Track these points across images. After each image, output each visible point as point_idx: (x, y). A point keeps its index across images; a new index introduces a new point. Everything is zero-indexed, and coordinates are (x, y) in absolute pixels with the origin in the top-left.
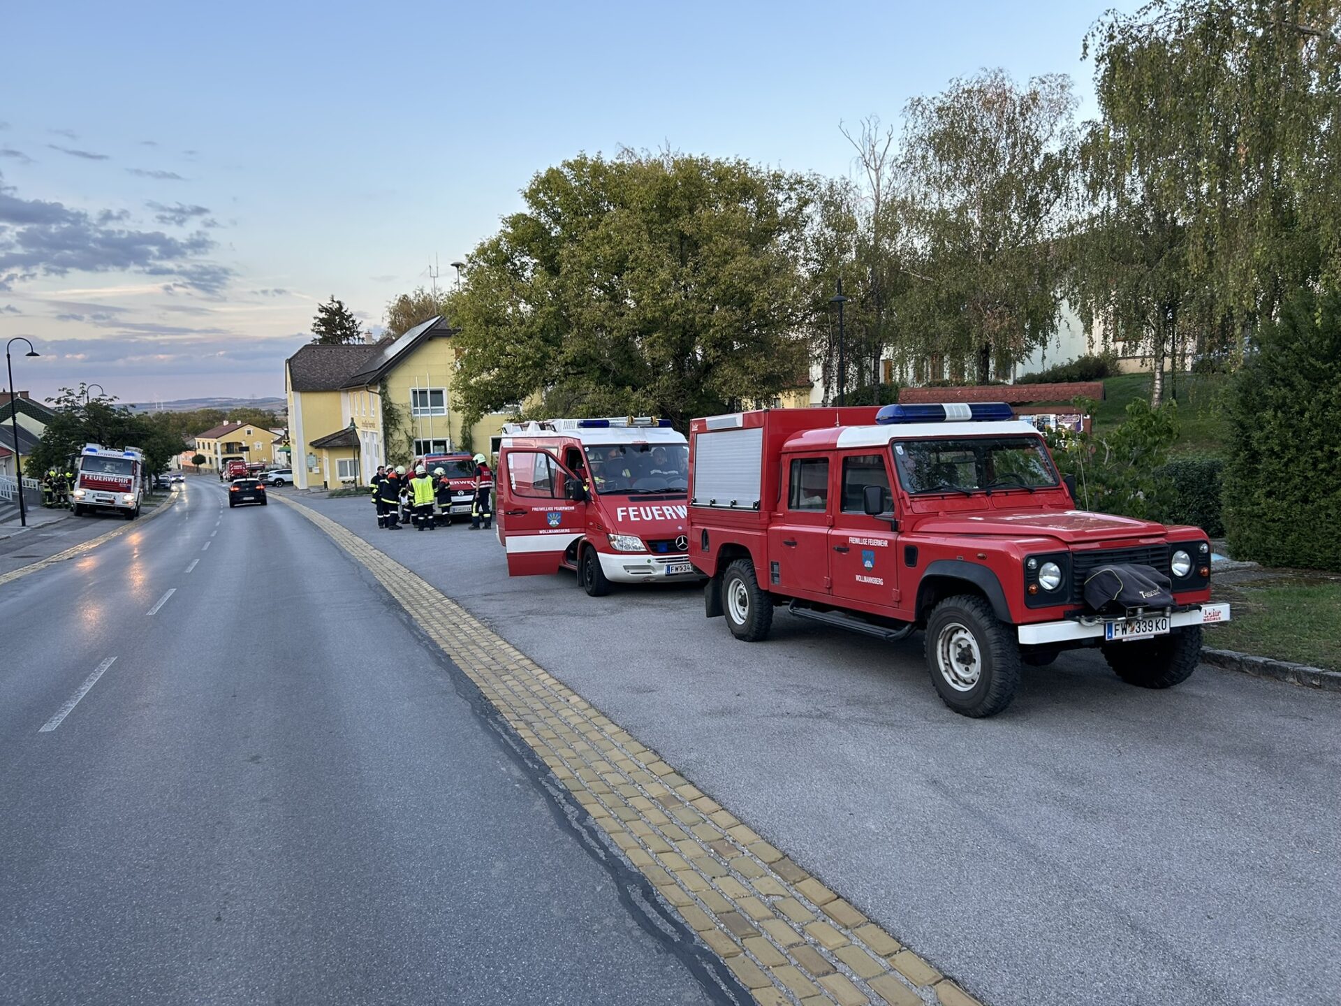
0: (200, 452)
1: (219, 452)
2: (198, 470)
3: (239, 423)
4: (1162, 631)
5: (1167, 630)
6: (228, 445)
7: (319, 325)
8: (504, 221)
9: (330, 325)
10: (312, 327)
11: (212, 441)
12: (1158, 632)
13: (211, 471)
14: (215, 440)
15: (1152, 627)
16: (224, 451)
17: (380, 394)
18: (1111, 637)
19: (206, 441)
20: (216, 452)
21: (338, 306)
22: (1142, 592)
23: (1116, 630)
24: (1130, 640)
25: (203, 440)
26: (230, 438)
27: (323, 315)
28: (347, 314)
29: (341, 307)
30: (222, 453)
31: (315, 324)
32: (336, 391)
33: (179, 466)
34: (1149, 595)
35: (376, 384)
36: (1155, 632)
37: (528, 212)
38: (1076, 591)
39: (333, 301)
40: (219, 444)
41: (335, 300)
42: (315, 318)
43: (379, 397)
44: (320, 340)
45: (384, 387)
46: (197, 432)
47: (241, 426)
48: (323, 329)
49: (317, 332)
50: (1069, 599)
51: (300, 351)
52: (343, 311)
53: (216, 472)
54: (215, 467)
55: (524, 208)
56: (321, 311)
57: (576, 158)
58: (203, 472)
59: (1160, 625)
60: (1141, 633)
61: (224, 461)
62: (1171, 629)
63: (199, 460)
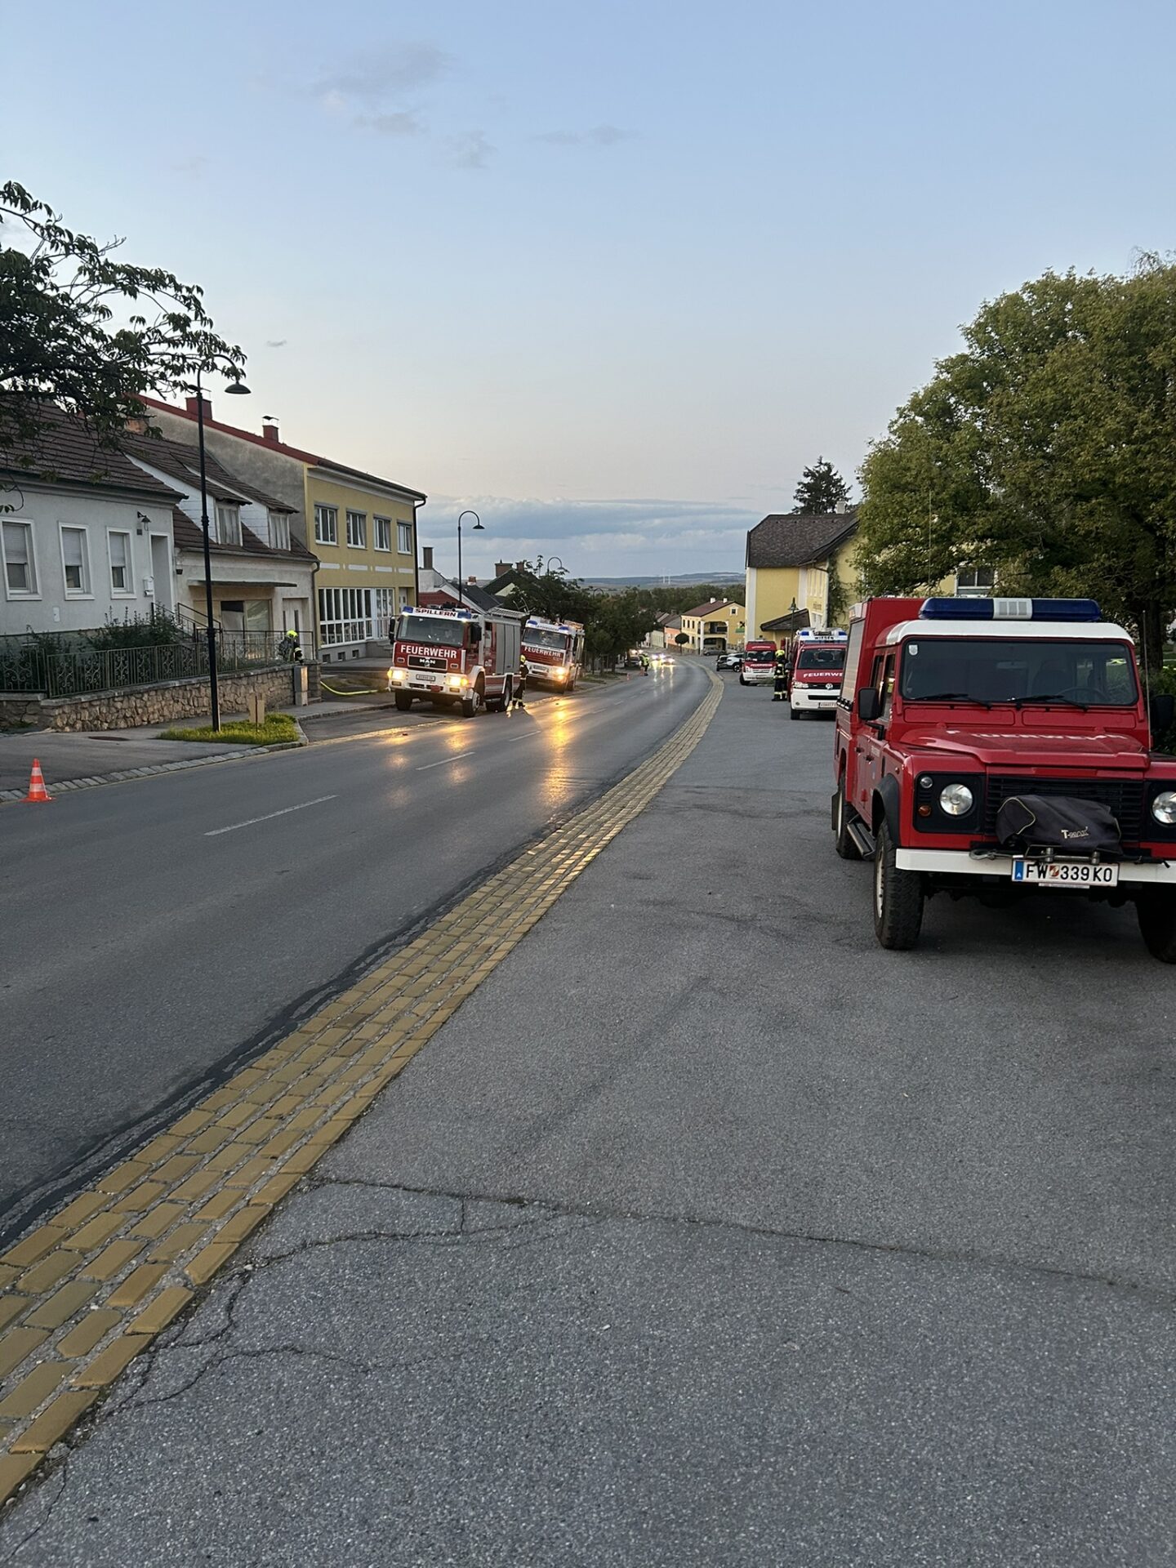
0: (684, 631)
1: (702, 632)
2: (681, 650)
3: (725, 600)
4: (1103, 883)
5: (1113, 883)
6: (712, 624)
7: (803, 492)
8: (938, 365)
9: (815, 490)
10: (795, 494)
11: (697, 619)
12: (1097, 882)
13: (693, 651)
14: (699, 619)
15: (1087, 875)
16: (708, 630)
17: (828, 571)
18: (1021, 878)
19: (691, 619)
20: (699, 633)
21: (826, 468)
22: (1064, 831)
23: (1028, 871)
24: (1050, 885)
25: (689, 618)
26: (713, 617)
27: (807, 480)
28: (835, 478)
29: (830, 470)
30: (705, 633)
31: (798, 491)
32: (794, 567)
33: (665, 644)
34: (1074, 835)
35: (825, 560)
36: (1091, 881)
37: (967, 352)
38: (988, 820)
39: (821, 463)
40: (702, 623)
41: (823, 462)
42: (799, 484)
43: (826, 575)
44: (802, 508)
45: (834, 564)
46: (686, 610)
47: (727, 604)
48: (806, 496)
49: (801, 500)
50: (977, 829)
51: (762, 522)
52: (832, 474)
53: (697, 653)
54: (697, 648)
55: (962, 347)
56: (806, 475)
57: (1040, 278)
58: (686, 651)
59: (1100, 874)
60: (1069, 880)
61: (706, 642)
62: (1119, 882)
63: (682, 639)
